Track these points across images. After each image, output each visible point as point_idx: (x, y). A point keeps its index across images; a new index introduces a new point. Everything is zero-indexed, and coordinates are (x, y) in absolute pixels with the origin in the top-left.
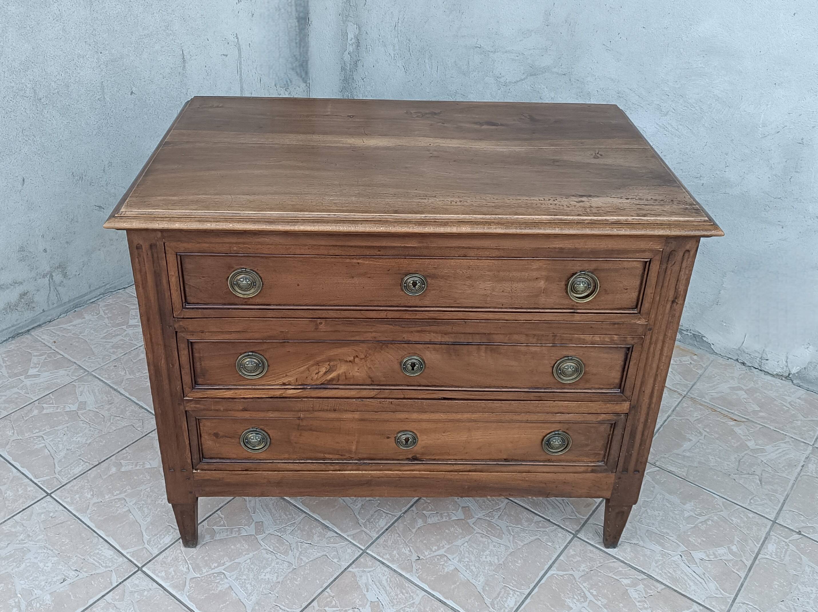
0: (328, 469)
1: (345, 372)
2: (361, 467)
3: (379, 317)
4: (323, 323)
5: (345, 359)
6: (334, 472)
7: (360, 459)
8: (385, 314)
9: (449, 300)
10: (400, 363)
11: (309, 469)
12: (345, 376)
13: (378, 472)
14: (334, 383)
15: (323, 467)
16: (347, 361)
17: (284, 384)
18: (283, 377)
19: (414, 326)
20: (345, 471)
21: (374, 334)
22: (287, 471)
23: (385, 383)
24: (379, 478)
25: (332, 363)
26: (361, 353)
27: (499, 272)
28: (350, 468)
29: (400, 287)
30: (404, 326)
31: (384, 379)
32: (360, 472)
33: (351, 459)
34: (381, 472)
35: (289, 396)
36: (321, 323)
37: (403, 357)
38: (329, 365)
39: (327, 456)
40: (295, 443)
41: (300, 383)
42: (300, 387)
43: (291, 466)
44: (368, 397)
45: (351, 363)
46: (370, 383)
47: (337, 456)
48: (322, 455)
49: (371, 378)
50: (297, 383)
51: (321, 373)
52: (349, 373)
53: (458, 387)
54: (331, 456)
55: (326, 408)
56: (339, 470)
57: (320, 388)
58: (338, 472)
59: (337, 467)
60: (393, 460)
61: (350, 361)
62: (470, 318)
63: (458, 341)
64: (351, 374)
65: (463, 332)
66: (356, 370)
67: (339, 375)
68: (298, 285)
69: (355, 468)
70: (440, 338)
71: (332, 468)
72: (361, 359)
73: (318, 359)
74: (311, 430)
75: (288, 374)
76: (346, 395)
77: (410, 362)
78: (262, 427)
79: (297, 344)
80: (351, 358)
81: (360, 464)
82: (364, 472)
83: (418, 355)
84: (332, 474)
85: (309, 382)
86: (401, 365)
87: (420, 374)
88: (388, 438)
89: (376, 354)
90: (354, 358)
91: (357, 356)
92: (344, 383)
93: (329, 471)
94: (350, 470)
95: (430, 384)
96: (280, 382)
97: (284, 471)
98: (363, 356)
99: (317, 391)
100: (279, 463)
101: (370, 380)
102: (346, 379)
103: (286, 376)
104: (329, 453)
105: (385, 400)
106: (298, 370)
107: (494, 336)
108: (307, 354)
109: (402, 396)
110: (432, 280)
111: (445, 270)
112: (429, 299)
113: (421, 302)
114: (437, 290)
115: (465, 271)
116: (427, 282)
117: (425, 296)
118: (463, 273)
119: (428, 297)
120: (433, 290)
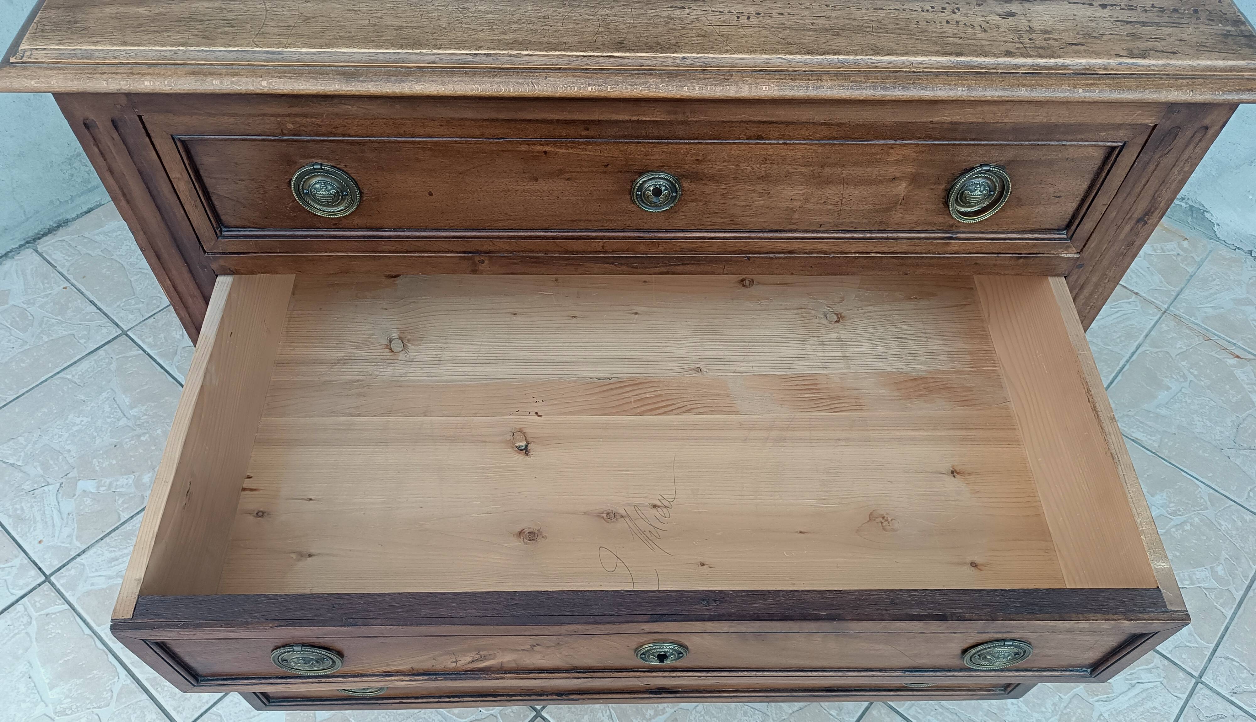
3: (588, 250)
4: (487, 261)
8: (601, 244)
9: (721, 218)
27: (822, 167)
29: (628, 198)
36: (481, 261)
68: (431, 194)
110: (691, 184)
111: (718, 163)
112: (683, 217)
113: (669, 222)
114: (700, 201)
115: (758, 165)
116: (681, 186)
117: (676, 212)
118: (753, 169)
119: (681, 213)
120: (693, 201)
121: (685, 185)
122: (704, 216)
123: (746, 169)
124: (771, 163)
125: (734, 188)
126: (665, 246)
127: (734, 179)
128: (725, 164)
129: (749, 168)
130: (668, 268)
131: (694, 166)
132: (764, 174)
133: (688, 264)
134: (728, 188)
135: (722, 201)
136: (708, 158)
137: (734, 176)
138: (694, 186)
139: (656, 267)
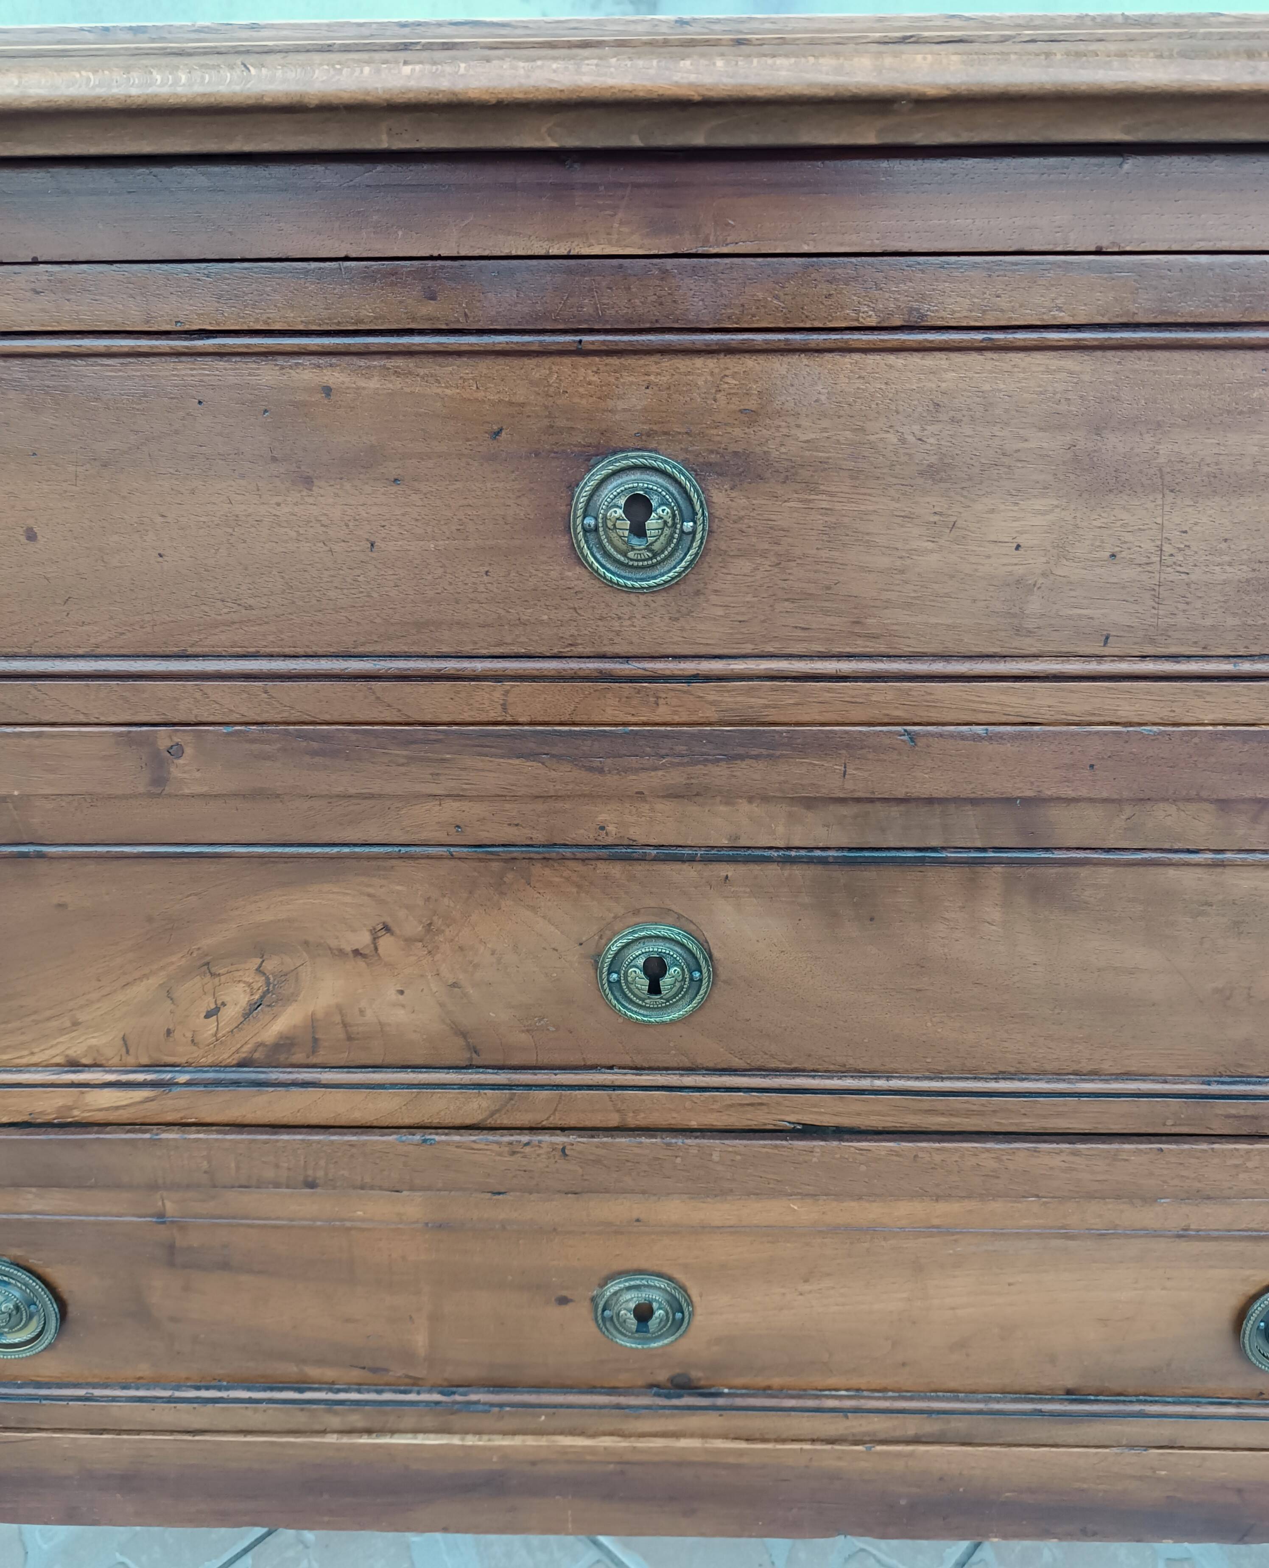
0: (317, 1427)
1: (339, 1008)
2: (457, 1421)
3: (466, 717)
4: (189, 751)
5: (333, 943)
6: (346, 1440)
7: (449, 1388)
8: (498, 695)
9: (826, 612)
10: (596, 959)
11: (241, 1426)
12: (345, 1025)
13: (531, 1441)
14: (299, 1057)
15: (300, 1419)
16: (341, 953)
17: (74, 1065)
18: (62, 1031)
19: (646, 761)
20: (393, 1432)
21: (451, 810)
22: (154, 1432)
23: (531, 1059)
24: (534, 1463)
25: (271, 965)
26: (402, 913)
27: (1098, 431)
28: (409, 1421)
29: (564, 541)
30: (596, 763)
31: (524, 1037)
32: (456, 1440)
33: (415, 1384)
34: (543, 1441)
35: (99, 1117)
36: (176, 751)
37: (606, 933)
38: (259, 970)
39: (314, 1372)
40: (173, 1319)
41: (145, 1060)
42: (140, 1077)
43: (166, 1415)
44: (458, 1122)
45: (361, 963)
46: (462, 1058)
47: (355, 1375)
48: (291, 1369)
49: (464, 1035)
50: (131, 1060)
51: (231, 1013)
52: (362, 1012)
53: (873, 1074)
54: (330, 1374)
55: (269, 1174)
56: (369, 1432)
57: (236, 1083)
58: (365, 1440)
59: (356, 1419)
60: (592, 1389)
61: (356, 952)
62: (934, 716)
63: (873, 841)
64: (369, 1013)
65: (900, 793)
66: (391, 994)
67: (313, 1023)
68: (31, 536)
69: (429, 1421)
70: (781, 830)
71: (335, 1421)
72: (409, 941)
73: (206, 943)
74: (225, 1266)
75: (82, 1016)
76: (358, 1116)
77: (638, 955)
78: (17, 1252)
79: (92, 867)
80: (363, 939)
81: (454, 1409)
82: (471, 1441)
83: (679, 921)
84: (339, 1448)
85: (182, 1052)
86: (596, 966)
87: (694, 1012)
88: (563, 1301)
89: (474, 917)
90: (375, 939)
91: (387, 928)
92: (342, 1058)
93: (324, 1432)
94: (415, 1431)
95: (737, 1063)
96: (55, 1052)
97: (139, 1432)
98: (413, 927)
99: (224, 1095)
100: (114, 1399)
101: (461, 1042)
102: (350, 1038)
103: (76, 1024)
104: (321, 1362)
105: (536, 1138)
106: (121, 997)
107: (1055, 813)
108: (150, 919)
109: (614, 1120)
110: (734, 494)
111: (805, 422)
112: (720, 612)
113: (682, 629)
114: (764, 554)
115: (916, 428)
116: (707, 503)
117: (698, 593)
118: (903, 441)
119: (714, 599)
120: (743, 554)
121: (718, 497)
122: (779, 607)
123: (881, 439)
124: (953, 420)
125: (853, 506)
126: (675, 701)
127: (852, 478)
128: (825, 423)
129: (892, 438)
130: (689, 769)
131: (737, 432)
132: (933, 459)
133: (742, 757)
134: (838, 506)
135: (824, 554)
136: (777, 405)
137: (851, 465)
138: (743, 502)
139: (656, 769)
